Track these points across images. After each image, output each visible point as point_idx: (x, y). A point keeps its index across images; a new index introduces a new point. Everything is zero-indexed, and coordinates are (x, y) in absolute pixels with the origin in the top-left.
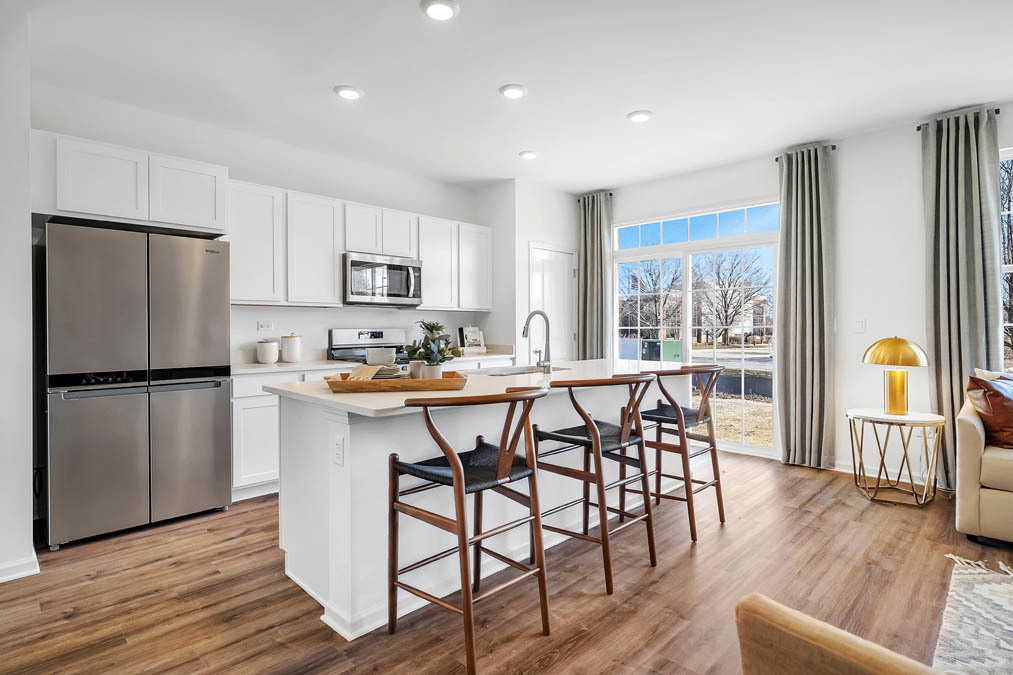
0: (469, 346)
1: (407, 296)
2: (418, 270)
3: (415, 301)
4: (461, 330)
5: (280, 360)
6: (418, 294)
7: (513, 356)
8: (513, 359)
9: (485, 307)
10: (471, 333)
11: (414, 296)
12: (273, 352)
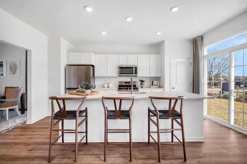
0: (154, 86)
1: (133, 74)
2: (136, 68)
3: (135, 75)
4: (153, 82)
5: (108, 87)
6: (136, 73)
7: (164, 89)
8: (164, 90)
9: (158, 76)
10: (155, 82)
11: (135, 74)
12: (106, 86)
